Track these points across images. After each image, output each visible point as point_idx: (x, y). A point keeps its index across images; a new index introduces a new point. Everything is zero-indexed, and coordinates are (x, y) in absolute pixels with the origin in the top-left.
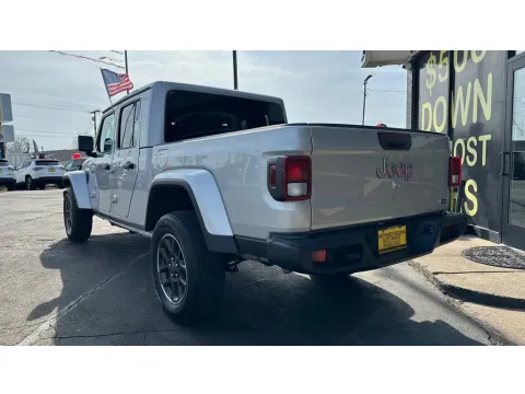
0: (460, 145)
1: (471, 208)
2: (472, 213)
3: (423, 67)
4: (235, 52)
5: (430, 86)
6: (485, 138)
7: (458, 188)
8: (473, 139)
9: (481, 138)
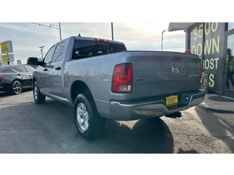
0: (207, 61)
1: (212, 84)
2: (212, 86)
3: (192, 31)
4: (112, 23)
5: (195, 39)
6: (217, 59)
7: (207, 77)
8: (212, 59)
9: (215, 59)
